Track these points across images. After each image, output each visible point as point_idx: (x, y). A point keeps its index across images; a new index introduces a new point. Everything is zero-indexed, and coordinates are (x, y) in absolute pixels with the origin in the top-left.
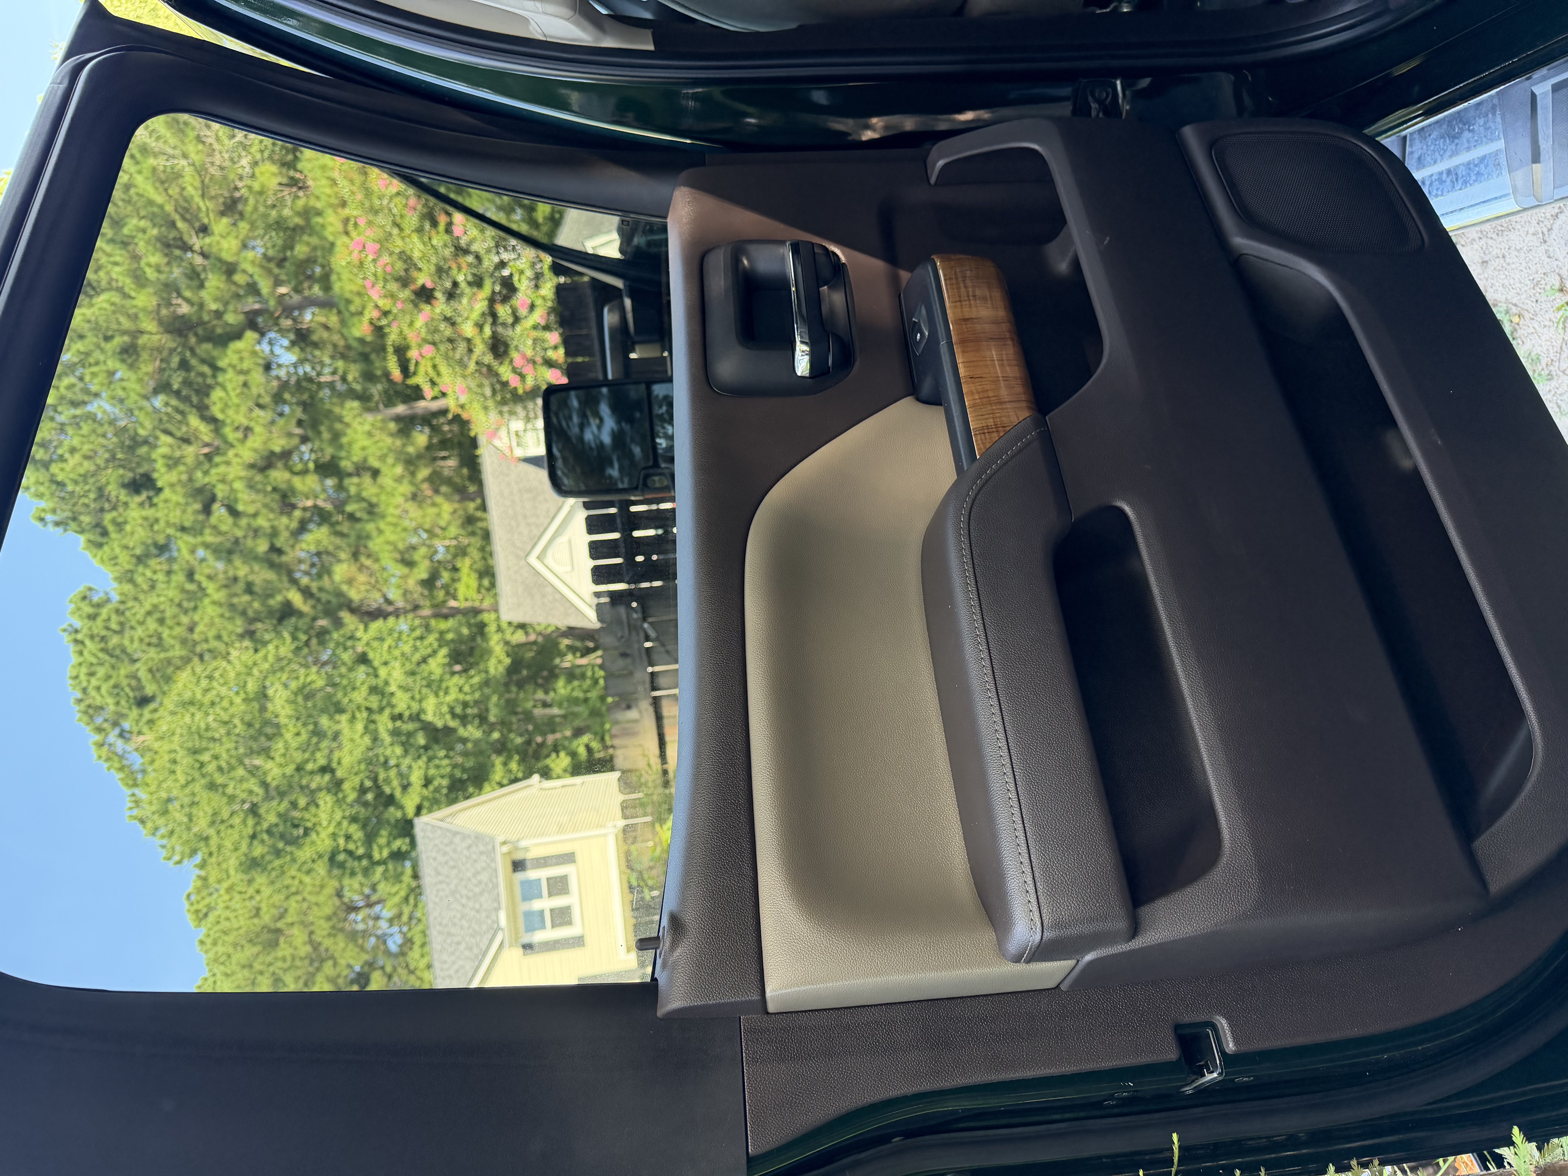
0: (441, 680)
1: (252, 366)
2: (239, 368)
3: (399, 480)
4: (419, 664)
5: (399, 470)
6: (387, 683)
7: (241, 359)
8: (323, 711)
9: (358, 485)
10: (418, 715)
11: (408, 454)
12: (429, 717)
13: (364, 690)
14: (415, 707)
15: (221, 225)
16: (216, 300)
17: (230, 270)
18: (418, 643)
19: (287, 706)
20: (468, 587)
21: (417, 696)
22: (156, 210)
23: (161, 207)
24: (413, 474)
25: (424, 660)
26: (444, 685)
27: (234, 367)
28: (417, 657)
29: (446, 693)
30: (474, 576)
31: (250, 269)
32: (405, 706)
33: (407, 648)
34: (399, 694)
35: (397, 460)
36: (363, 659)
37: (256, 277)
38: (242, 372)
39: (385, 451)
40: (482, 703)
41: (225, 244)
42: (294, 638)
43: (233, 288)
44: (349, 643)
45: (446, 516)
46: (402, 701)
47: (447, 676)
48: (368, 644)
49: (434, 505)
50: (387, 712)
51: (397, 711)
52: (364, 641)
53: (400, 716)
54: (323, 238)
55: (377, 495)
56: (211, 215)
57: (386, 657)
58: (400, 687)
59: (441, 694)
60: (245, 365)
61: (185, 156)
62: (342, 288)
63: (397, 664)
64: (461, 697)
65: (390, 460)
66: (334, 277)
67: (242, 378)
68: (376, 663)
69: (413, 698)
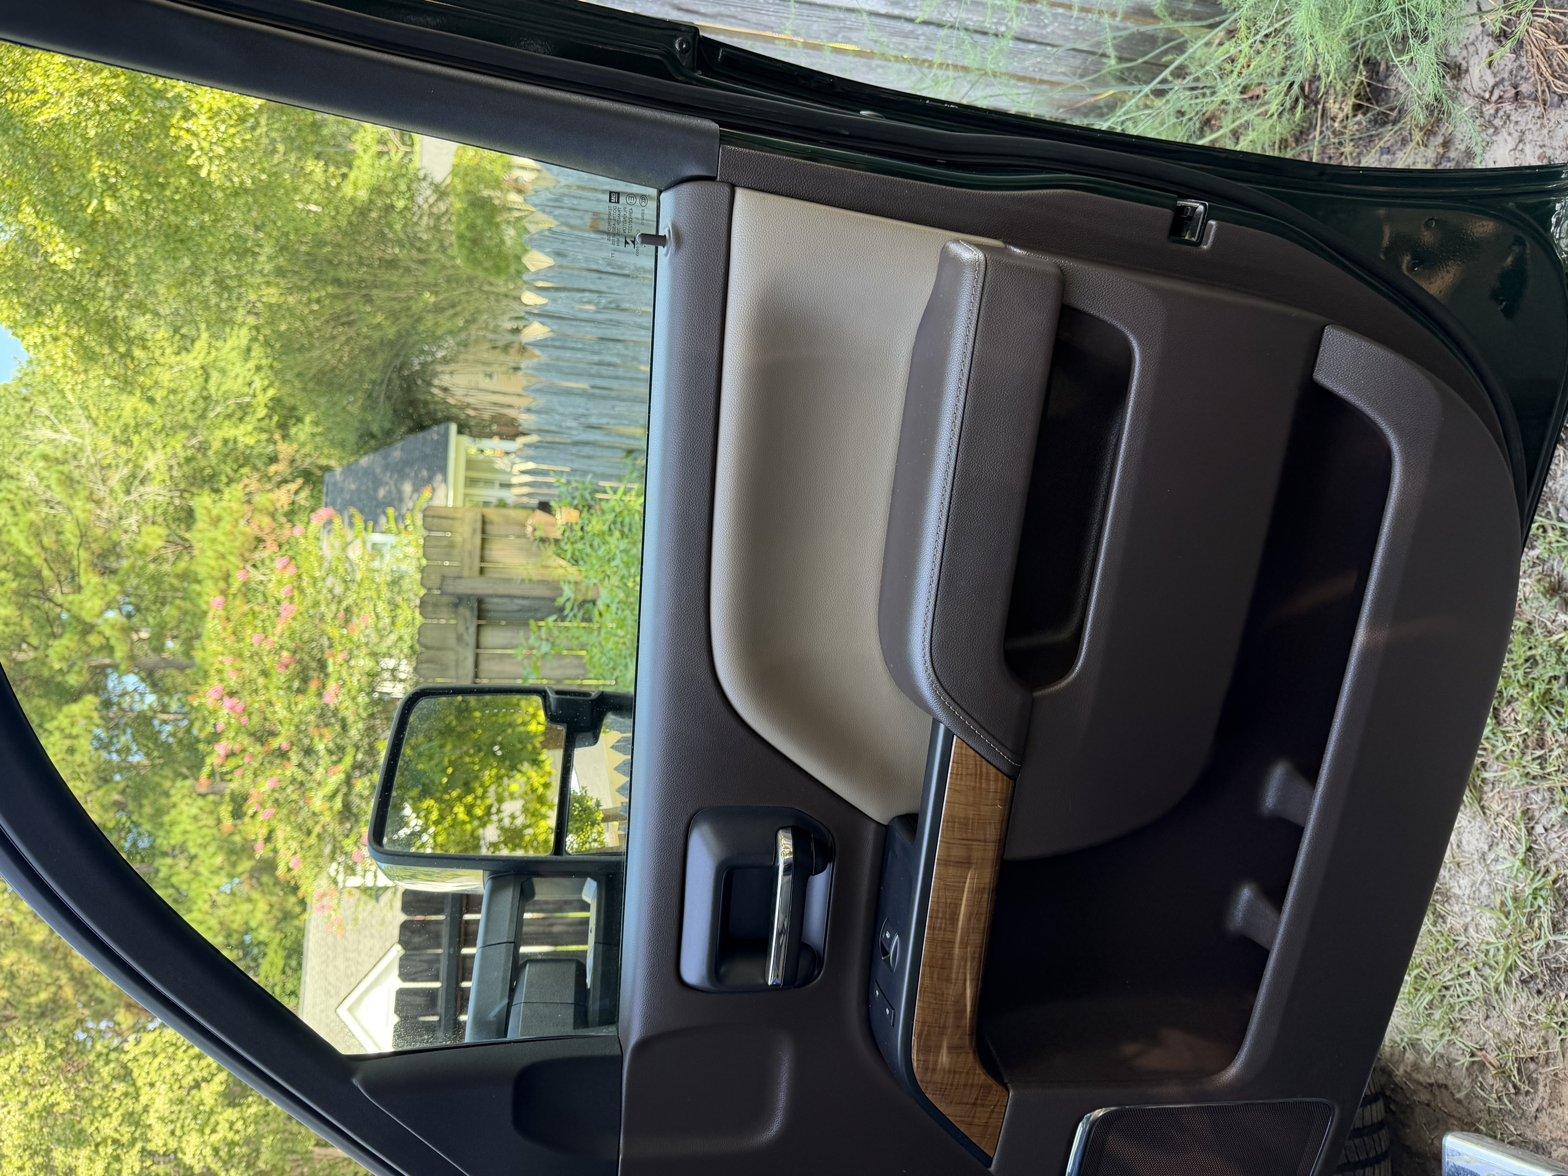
0: (212, 1112)
1: (82, 732)
2: (67, 731)
3: (216, 871)
4: (191, 1088)
5: (219, 860)
6: (146, 1109)
7: (73, 724)
8: (59, 1141)
9: (171, 867)
10: (175, 1152)
11: (234, 843)
12: (188, 1160)
13: (117, 1117)
14: (173, 1144)
15: (90, 579)
16: (63, 659)
17: (87, 629)
18: (194, 1063)
19: (16, 1133)
20: (272, 964)
21: (178, 1132)
22: (23, 559)
23: (29, 559)
24: (234, 865)
25: (197, 1085)
26: (213, 1120)
27: (62, 730)
28: (188, 1081)
29: (214, 1131)
30: (282, 953)
31: (108, 632)
32: (160, 1143)
33: (180, 1068)
34: (158, 1127)
35: (220, 848)
36: (126, 1075)
37: (113, 642)
38: (70, 736)
39: (207, 839)
40: (253, 1144)
41: (89, 605)
42: (47, 1045)
43: (85, 648)
44: (113, 1056)
45: (259, 916)
46: (159, 1139)
47: (219, 1109)
48: (135, 1059)
49: (249, 900)
50: (139, 1146)
51: (150, 1147)
52: (130, 1056)
53: (152, 1154)
54: (195, 605)
55: (189, 882)
56: (83, 566)
57: (154, 1077)
58: (162, 1119)
59: (207, 1131)
60: (75, 731)
61: (70, 510)
62: (204, 659)
63: (164, 1088)
64: (230, 1135)
65: (211, 849)
66: (197, 644)
67: (68, 742)
68: (139, 1083)
69: (173, 1133)
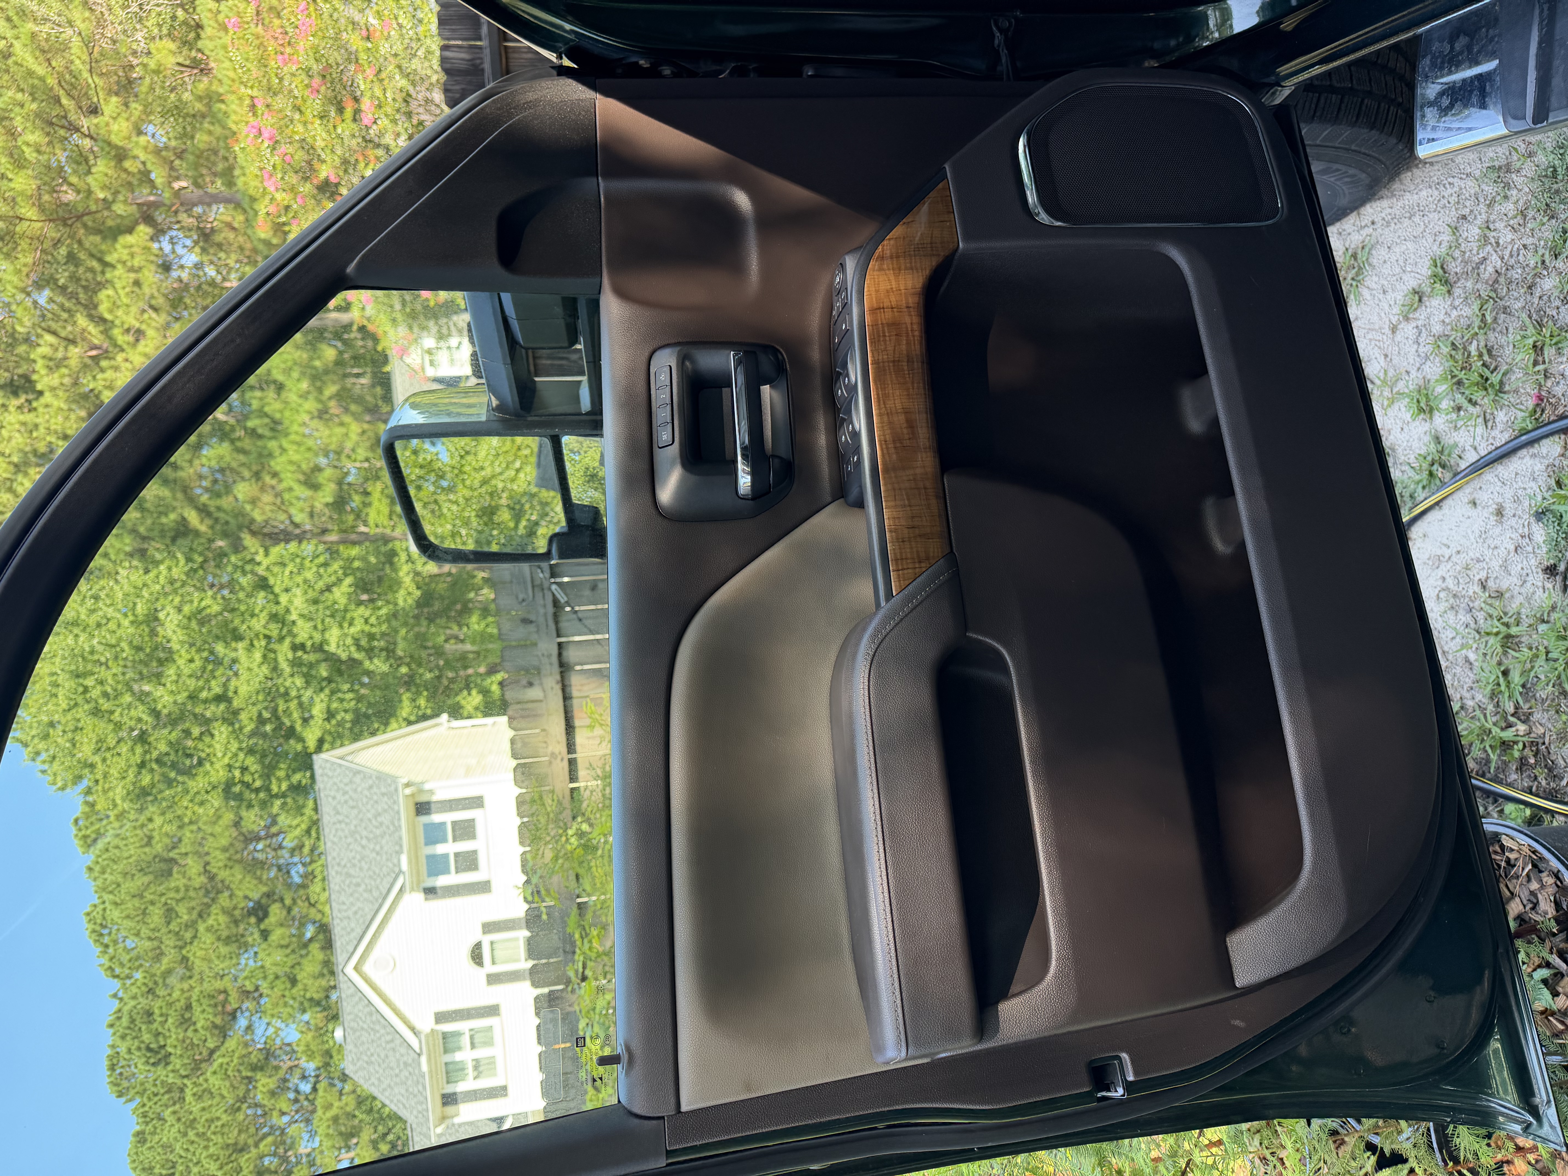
0: (346, 611)
1: (143, 263)
2: (129, 264)
3: (304, 396)
4: (322, 592)
5: (304, 385)
6: (288, 611)
7: (132, 255)
8: (217, 638)
9: (261, 399)
10: (321, 645)
11: (315, 368)
12: (332, 648)
13: (264, 617)
14: (317, 637)
15: (111, 106)
16: (104, 187)
17: (120, 156)
18: (322, 570)
19: (179, 631)
20: (379, 513)
21: (320, 626)
22: (36, 82)
23: (42, 79)
24: (320, 390)
25: (328, 589)
26: (348, 616)
27: (124, 263)
28: (320, 585)
29: (351, 624)
30: (386, 501)
31: (143, 156)
32: (306, 636)
33: (309, 575)
34: (300, 623)
35: (303, 374)
36: (263, 584)
37: (149, 166)
38: (132, 270)
39: (289, 364)
40: (390, 636)
41: (115, 127)
42: (189, 560)
43: (124, 176)
44: (248, 568)
45: (354, 437)
46: (303, 631)
47: (353, 607)
48: (268, 569)
49: (342, 424)
50: (288, 641)
51: (298, 640)
52: (264, 567)
53: (302, 646)
54: (225, 126)
55: (281, 412)
56: (101, 94)
57: (287, 583)
58: (302, 616)
59: (346, 625)
60: (136, 262)
61: (70, 23)
62: (245, 184)
63: (298, 592)
64: (367, 628)
65: (295, 375)
66: (237, 172)
67: (133, 275)
68: (277, 590)
69: (315, 627)
